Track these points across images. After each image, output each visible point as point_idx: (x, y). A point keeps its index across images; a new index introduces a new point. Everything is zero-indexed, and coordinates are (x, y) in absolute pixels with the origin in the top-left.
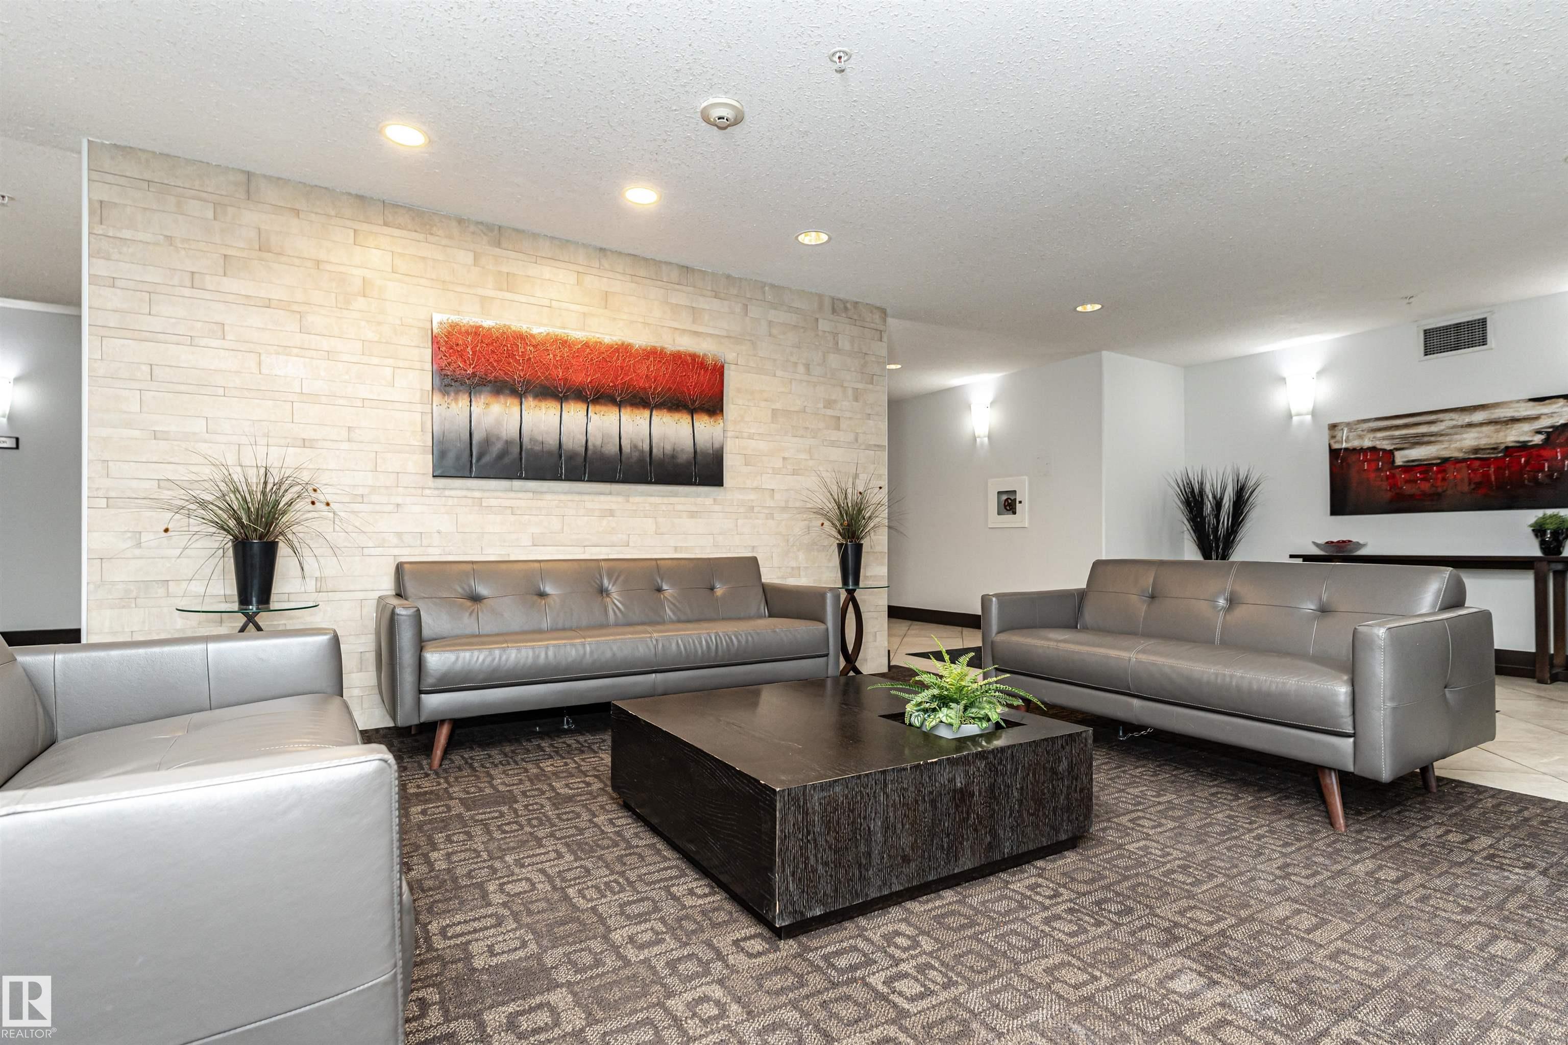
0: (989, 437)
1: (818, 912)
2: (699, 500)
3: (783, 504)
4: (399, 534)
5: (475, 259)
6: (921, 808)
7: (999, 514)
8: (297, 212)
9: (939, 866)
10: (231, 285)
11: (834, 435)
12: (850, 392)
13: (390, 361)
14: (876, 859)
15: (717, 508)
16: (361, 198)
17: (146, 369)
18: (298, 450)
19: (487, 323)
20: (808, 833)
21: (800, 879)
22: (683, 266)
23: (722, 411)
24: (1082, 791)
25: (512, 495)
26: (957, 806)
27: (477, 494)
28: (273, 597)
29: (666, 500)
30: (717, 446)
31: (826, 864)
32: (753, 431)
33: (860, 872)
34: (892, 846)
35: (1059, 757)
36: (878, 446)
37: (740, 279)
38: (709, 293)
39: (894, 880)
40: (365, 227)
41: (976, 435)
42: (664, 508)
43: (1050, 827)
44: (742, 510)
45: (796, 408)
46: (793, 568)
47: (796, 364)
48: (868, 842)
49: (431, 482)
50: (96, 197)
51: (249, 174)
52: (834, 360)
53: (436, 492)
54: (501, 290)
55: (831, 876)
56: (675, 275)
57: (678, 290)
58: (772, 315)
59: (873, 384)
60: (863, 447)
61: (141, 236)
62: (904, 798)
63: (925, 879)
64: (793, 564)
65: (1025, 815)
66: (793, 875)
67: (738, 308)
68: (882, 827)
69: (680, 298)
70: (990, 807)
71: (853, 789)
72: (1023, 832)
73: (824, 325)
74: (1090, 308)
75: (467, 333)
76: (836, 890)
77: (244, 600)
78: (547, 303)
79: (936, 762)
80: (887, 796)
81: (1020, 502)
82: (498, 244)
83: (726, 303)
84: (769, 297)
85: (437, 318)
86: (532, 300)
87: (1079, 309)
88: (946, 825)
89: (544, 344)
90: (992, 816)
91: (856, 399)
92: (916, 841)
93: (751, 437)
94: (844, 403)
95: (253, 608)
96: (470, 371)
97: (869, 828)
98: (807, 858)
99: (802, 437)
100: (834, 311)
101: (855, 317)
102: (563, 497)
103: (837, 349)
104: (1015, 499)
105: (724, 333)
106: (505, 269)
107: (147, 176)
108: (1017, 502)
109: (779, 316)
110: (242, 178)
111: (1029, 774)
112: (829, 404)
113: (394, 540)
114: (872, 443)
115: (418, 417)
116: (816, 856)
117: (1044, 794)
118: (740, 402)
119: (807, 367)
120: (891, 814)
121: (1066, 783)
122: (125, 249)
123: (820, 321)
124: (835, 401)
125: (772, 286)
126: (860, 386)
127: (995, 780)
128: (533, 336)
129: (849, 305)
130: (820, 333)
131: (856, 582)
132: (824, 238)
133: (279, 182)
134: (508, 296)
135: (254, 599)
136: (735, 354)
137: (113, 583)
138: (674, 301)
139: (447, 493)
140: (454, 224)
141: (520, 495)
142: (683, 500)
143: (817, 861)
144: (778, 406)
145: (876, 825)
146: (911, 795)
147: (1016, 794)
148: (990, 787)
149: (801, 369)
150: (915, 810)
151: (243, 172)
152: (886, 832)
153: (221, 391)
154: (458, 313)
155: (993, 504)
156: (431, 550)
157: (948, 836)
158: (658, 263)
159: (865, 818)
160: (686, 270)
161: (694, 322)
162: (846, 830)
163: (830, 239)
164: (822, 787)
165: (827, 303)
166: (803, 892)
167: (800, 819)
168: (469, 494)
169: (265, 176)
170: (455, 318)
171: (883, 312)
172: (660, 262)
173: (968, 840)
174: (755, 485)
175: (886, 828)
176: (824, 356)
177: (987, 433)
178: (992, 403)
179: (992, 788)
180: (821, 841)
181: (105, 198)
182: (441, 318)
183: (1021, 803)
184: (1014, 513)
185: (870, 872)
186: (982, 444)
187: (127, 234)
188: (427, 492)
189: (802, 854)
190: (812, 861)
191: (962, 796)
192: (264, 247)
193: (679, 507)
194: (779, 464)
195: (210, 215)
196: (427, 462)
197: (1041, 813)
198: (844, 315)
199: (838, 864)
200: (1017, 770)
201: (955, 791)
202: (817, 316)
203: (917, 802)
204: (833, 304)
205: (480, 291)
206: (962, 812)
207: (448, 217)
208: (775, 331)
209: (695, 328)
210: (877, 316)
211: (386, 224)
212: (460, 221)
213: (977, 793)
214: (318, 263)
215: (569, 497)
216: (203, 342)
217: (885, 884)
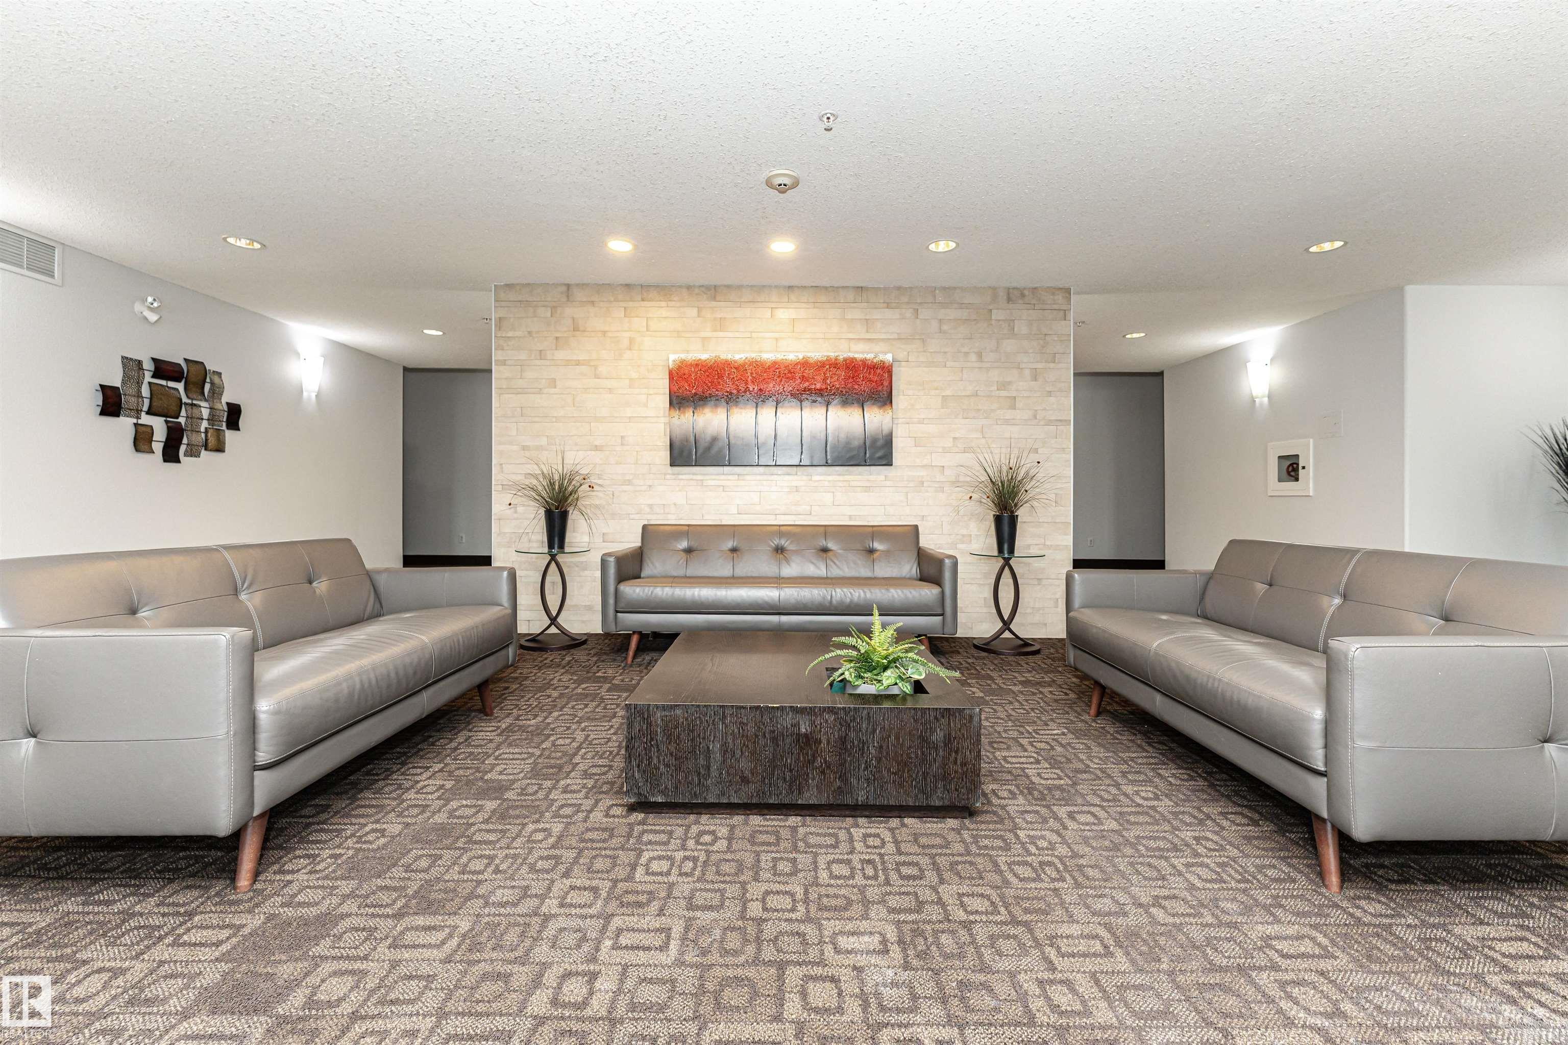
0: (1269, 397)
1: (660, 799)
2: (872, 478)
3: (953, 479)
4: (651, 506)
5: (699, 311)
6: (762, 742)
7: (1280, 480)
8: (593, 303)
9: (781, 793)
10: (560, 355)
11: (1009, 414)
12: (1027, 372)
13: (645, 391)
14: (714, 773)
15: (888, 483)
16: (628, 286)
17: (519, 410)
18: (593, 452)
19: (704, 356)
20: (652, 739)
21: (644, 771)
22: (858, 287)
23: (891, 402)
24: (964, 764)
25: (723, 477)
26: (801, 749)
27: (699, 477)
28: (566, 545)
29: (841, 478)
30: (886, 431)
31: (667, 766)
32: (923, 417)
33: (700, 780)
34: (731, 767)
35: (931, 728)
36: (1061, 421)
37: (911, 288)
38: (882, 305)
39: (732, 793)
40: (631, 304)
41: (1254, 395)
42: (840, 484)
43: (919, 789)
44: (911, 484)
45: (968, 393)
46: (963, 536)
47: (967, 354)
48: (708, 758)
49: (670, 470)
50: (498, 316)
51: (568, 286)
52: (1009, 345)
53: (673, 477)
54: (715, 331)
55: (672, 775)
56: (851, 296)
57: (854, 308)
58: (943, 313)
59: (1054, 362)
60: (1042, 423)
61: (517, 334)
62: (743, 730)
63: (765, 801)
64: (965, 532)
65: (885, 773)
66: (638, 766)
67: (909, 314)
68: (721, 749)
69: (855, 314)
70: (840, 755)
71: (693, 715)
72: (882, 786)
73: (997, 315)
74: (1327, 246)
75: (691, 365)
76: (676, 788)
77: (551, 546)
78: (748, 335)
79: (778, 708)
80: (726, 727)
81: (1304, 468)
82: (714, 298)
83: (897, 311)
84: (940, 299)
85: (672, 357)
86: (737, 335)
87: (1313, 249)
88: (789, 761)
89: (743, 365)
90: (841, 765)
91: (1035, 379)
92: (755, 767)
93: (921, 422)
94: (1021, 383)
95: (554, 551)
96: (694, 391)
97: (708, 748)
98: (651, 757)
99: (974, 418)
100: (1009, 300)
101: (1034, 301)
102: (758, 477)
103: (1012, 334)
104: (1298, 464)
105: (896, 336)
106: (719, 316)
107: (520, 298)
108: (1300, 468)
109: (951, 313)
110: (564, 289)
111: (890, 736)
112: (1003, 386)
113: (647, 510)
114: (1053, 418)
115: (662, 426)
116: (658, 757)
117: (911, 758)
118: (910, 392)
119: (980, 355)
120: (730, 741)
121: (941, 753)
122: (509, 343)
123: (994, 312)
124: (1010, 383)
125: (944, 289)
126: (1039, 366)
127: (847, 735)
128: (735, 362)
129: (1026, 292)
130: (993, 322)
131: (1011, 551)
132: (952, 245)
133: (582, 286)
134: (721, 334)
135: (556, 546)
136: (905, 353)
137: (505, 533)
138: (849, 316)
139: (681, 477)
140: (684, 291)
141: (730, 477)
142: (857, 477)
143: (659, 762)
144: (948, 393)
145: (716, 747)
146: (751, 729)
147: (873, 751)
148: (840, 738)
149: (973, 357)
150: (754, 742)
151: (565, 284)
152: (725, 754)
153: (554, 420)
154: (688, 352)
155: (1274, 468)
156: (670, 516)
157: (791, 771)
158: (835, 289)
159: (704, 738)
160: (860, 289)
161: (867, 332)
162: (687, 745)
163: (958, 244)
164: (664, 708)
165: (1002, 294)
166: (647, 781)
167: (645, 727)
168: (695, 477)
169: (578, 285)
170: (683, 356)
171: (1068, 291)
172: (837, 288)
173: (813, 779)
174: (925, 462)
175: (725, 751)
176: (998, 343)
177: (1267, 393)
178: (1272, 360)
179: (843, 740)
180: (663, 747)
181: (501, 315)
182: (673, 359)
183: (879, 760)
184: (1297, 479)
185: (709, 781)
186: (1261, 404)
187: (510, 334)
188: (668, 476)
189: (646, 754)
190: (655, 761)
191: (807, 741)
192: (576, 329)
193: (853, 484)
194: (949, 443)
195: (549, 314)
196: (665, 455)
197: (906, 775)
198: (1020, 301)
199: (678, 769)
200: (874, 731)
201: (798, 735)
202: (990, 307)
203: (757, 736)
204: (1008, 294)
205: (703, 334)
206: (807, 754)
207: (680, 287)
208: (945, 327)
209: (868, 336)
210: (1059, 298)
211: (643, 300)
212: (689, 287)
213: (824, 741)
214: (604, 333)
215: (765, 477)
216: (546, 391)
217: (723, 794)
